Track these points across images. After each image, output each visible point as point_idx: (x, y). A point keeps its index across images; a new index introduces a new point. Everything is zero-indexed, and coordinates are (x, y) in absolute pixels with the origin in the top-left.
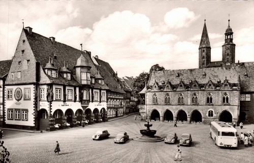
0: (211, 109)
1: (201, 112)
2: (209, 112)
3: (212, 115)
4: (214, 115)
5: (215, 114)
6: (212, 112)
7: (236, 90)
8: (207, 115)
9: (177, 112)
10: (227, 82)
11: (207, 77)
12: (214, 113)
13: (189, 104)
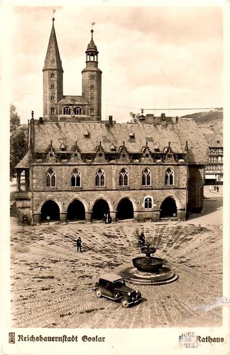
0: (149, 196)
1: (133, 201)
2: (146, 200)
3: (150, 206)
4: (153, 205)
5: (155, 203)
6: (150, 200)
7: (183, 165)
8: (143, 205)
9: (92, 203)
10: (171, 151)
11: (136, 140)
12: (153, 202)
13: (114, 188)
